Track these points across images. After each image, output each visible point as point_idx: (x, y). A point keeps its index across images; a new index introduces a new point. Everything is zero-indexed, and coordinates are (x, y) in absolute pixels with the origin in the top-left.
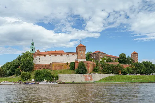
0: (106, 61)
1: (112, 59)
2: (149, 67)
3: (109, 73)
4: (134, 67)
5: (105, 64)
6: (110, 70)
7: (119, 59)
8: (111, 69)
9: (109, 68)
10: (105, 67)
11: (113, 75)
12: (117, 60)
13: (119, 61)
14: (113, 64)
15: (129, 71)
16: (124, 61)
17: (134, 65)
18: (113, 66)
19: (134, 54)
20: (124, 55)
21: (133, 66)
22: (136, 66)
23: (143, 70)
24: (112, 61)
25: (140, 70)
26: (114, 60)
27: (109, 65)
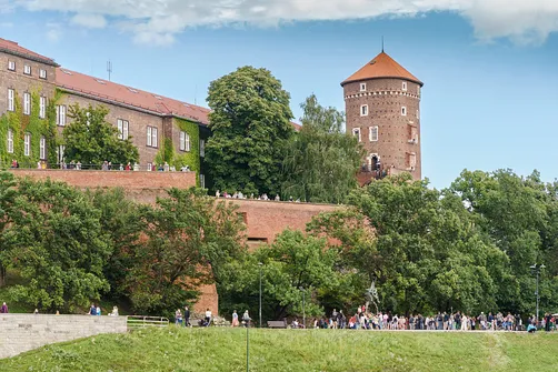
0: (52, 146)
1: (123, 128)
2: (529, 240)
3: (67, 302)
4: (368, 236)
5: (24, 188)
6: (85, 266)
7: (204, 132)
8: (93, 249)
9: (67, 242)
10: (18, 220)
11: (113, 323)
12: (184, 141)
13: (213, 154)
14: (119, 194)
15: (305, 280)
16: (261, 163)
17: (367, 209)
18: (122, 216)
19: (378, 89)
20: (264, 84)
21: (347, 227)
22: (381, 225)
23: (457, 274)
24: (121, 157)
25: (431, 264)
26: (153, 137)
27: (69, 196)
